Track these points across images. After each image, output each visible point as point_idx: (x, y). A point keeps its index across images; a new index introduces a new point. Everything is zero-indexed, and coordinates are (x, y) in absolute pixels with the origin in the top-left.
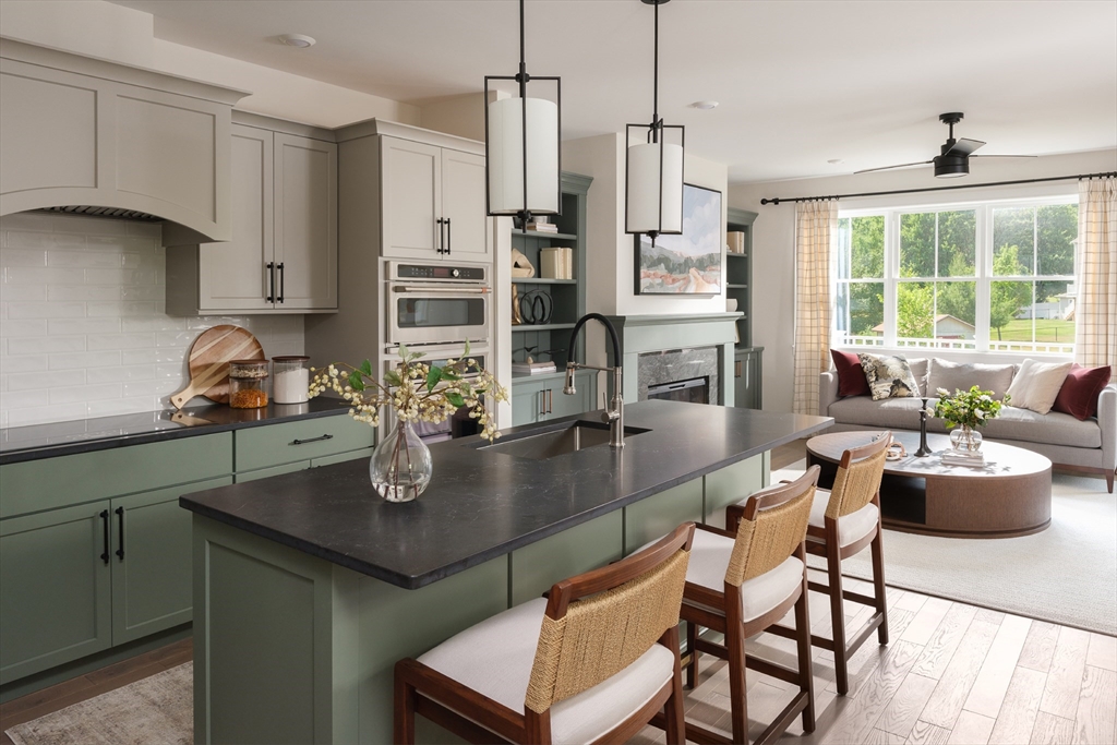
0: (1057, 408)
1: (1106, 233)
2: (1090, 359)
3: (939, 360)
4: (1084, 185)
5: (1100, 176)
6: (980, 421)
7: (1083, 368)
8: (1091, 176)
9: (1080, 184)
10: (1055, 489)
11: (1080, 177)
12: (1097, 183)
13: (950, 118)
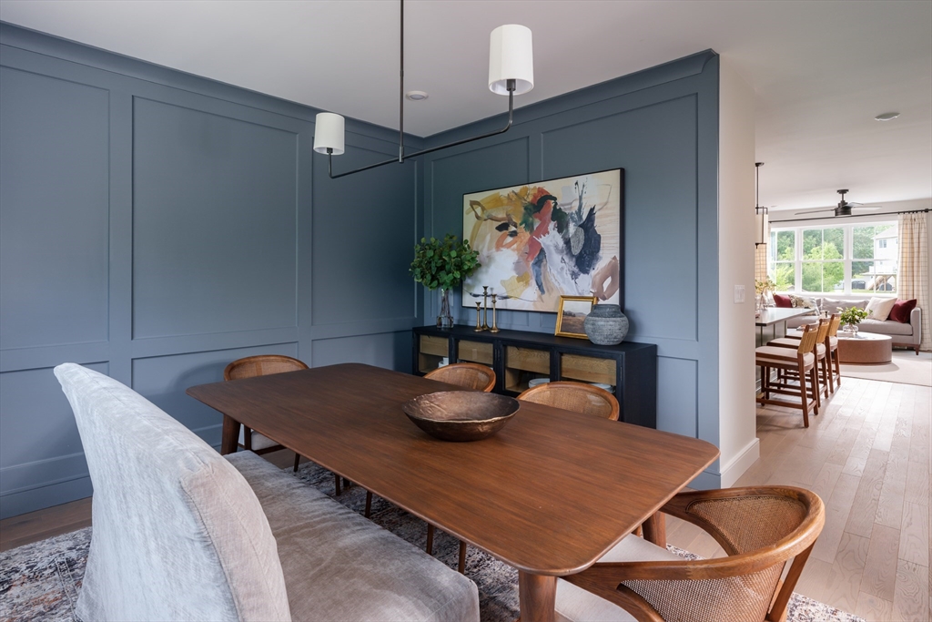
0: (889, 318)
1: (912, 238)
2: (904, 297)
3: (827, 299)
4: (902, 215)
5: (909, 212)
6: (858, 321)
7: (902, 300)
8: (904, 212)
9: (899, 216)
10: (893, 353)
11: (899, 213)
12: (909, 216)
13: (843, 192)
